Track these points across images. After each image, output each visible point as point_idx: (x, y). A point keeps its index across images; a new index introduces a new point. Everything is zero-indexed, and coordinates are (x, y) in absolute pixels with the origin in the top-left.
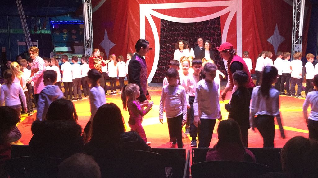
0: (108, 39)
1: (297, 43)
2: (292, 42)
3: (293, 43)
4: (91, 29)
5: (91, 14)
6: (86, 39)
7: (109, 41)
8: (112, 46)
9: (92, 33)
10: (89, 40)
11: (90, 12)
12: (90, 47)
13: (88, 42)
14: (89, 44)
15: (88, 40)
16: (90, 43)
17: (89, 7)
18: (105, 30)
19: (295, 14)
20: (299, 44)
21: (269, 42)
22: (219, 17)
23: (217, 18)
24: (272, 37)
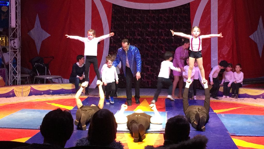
0: (40, 27)
4: (19, 13)
6: (11, 26)
7: (42, 29)
8: (46, 37)
9: (19, 18)
10: (15, 27)
12: (17, 37)
13: (13, 31)
14: (15, 32)
15: (13, 27)
16: (17, 32)
18: (36, 15)
21: (253, 39)
22: (189, 4)
23: (186, 5)
24: (256, 32)
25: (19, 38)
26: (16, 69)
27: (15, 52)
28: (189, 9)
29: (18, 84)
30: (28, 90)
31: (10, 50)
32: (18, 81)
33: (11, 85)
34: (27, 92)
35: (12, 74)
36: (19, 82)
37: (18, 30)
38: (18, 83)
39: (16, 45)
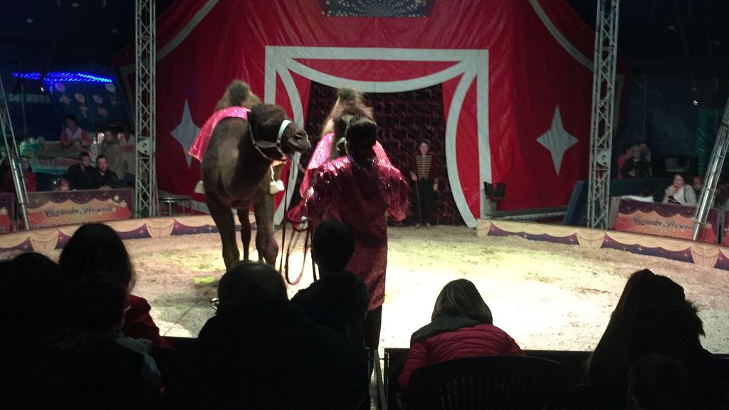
0: (191, 121)
1: (601, 146)
2: (591, 144)
3: (593, 146)
5: (153, 60)
7: (194, 124)
11: (153, 56)
12: (149, 135)
14: (145, 127)
16: (149, 127)
17: (149, 44)
18: (184, 101)
19: (597, 85)
20: (606, 148)
21: (543, 144)
22: (441, 85)
23: (436, 86)
24: (549, 133)
25: (153, 136)
26: (148, 190)
27: (146, 161)
28: (440, 95)
29: (150, 215)
30: (170, 226)
31: (137, 158)
32: (150, 211)
33: (138, 217)
34: (168, 229)
35: (141, 198)
36: (152, 212)
37: (151, 123)
38: (150, 213)
39: (147, 148)
